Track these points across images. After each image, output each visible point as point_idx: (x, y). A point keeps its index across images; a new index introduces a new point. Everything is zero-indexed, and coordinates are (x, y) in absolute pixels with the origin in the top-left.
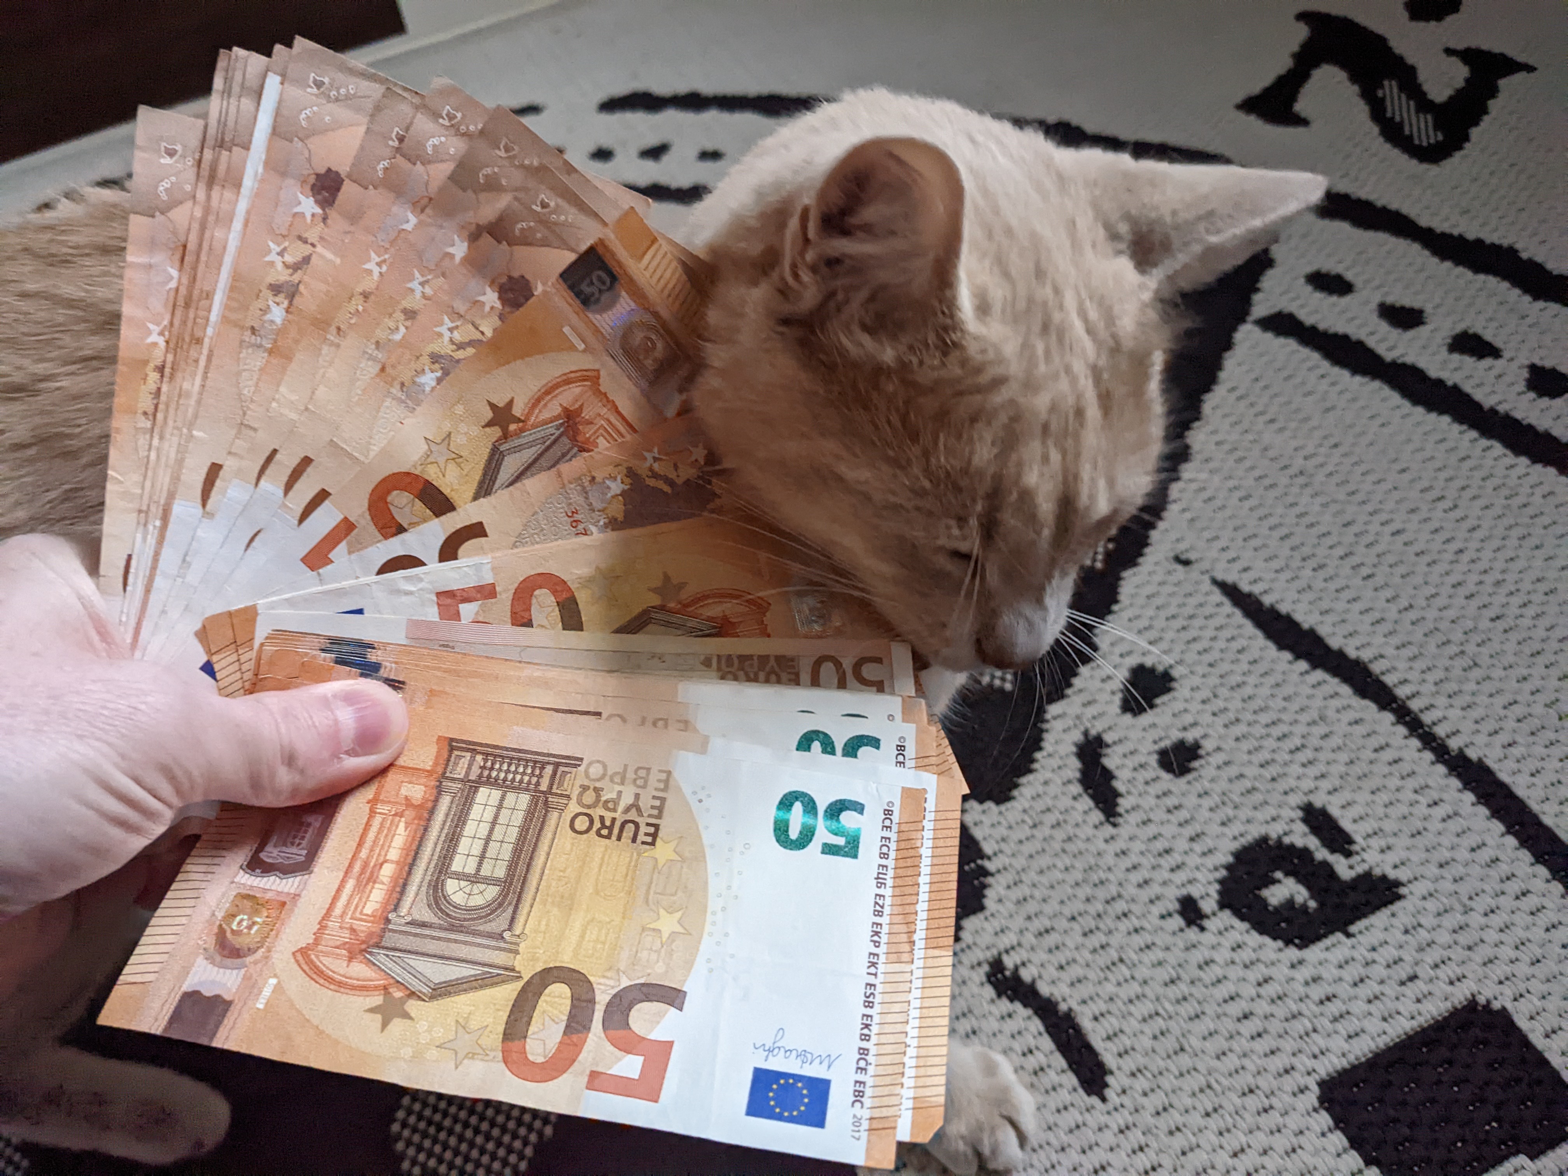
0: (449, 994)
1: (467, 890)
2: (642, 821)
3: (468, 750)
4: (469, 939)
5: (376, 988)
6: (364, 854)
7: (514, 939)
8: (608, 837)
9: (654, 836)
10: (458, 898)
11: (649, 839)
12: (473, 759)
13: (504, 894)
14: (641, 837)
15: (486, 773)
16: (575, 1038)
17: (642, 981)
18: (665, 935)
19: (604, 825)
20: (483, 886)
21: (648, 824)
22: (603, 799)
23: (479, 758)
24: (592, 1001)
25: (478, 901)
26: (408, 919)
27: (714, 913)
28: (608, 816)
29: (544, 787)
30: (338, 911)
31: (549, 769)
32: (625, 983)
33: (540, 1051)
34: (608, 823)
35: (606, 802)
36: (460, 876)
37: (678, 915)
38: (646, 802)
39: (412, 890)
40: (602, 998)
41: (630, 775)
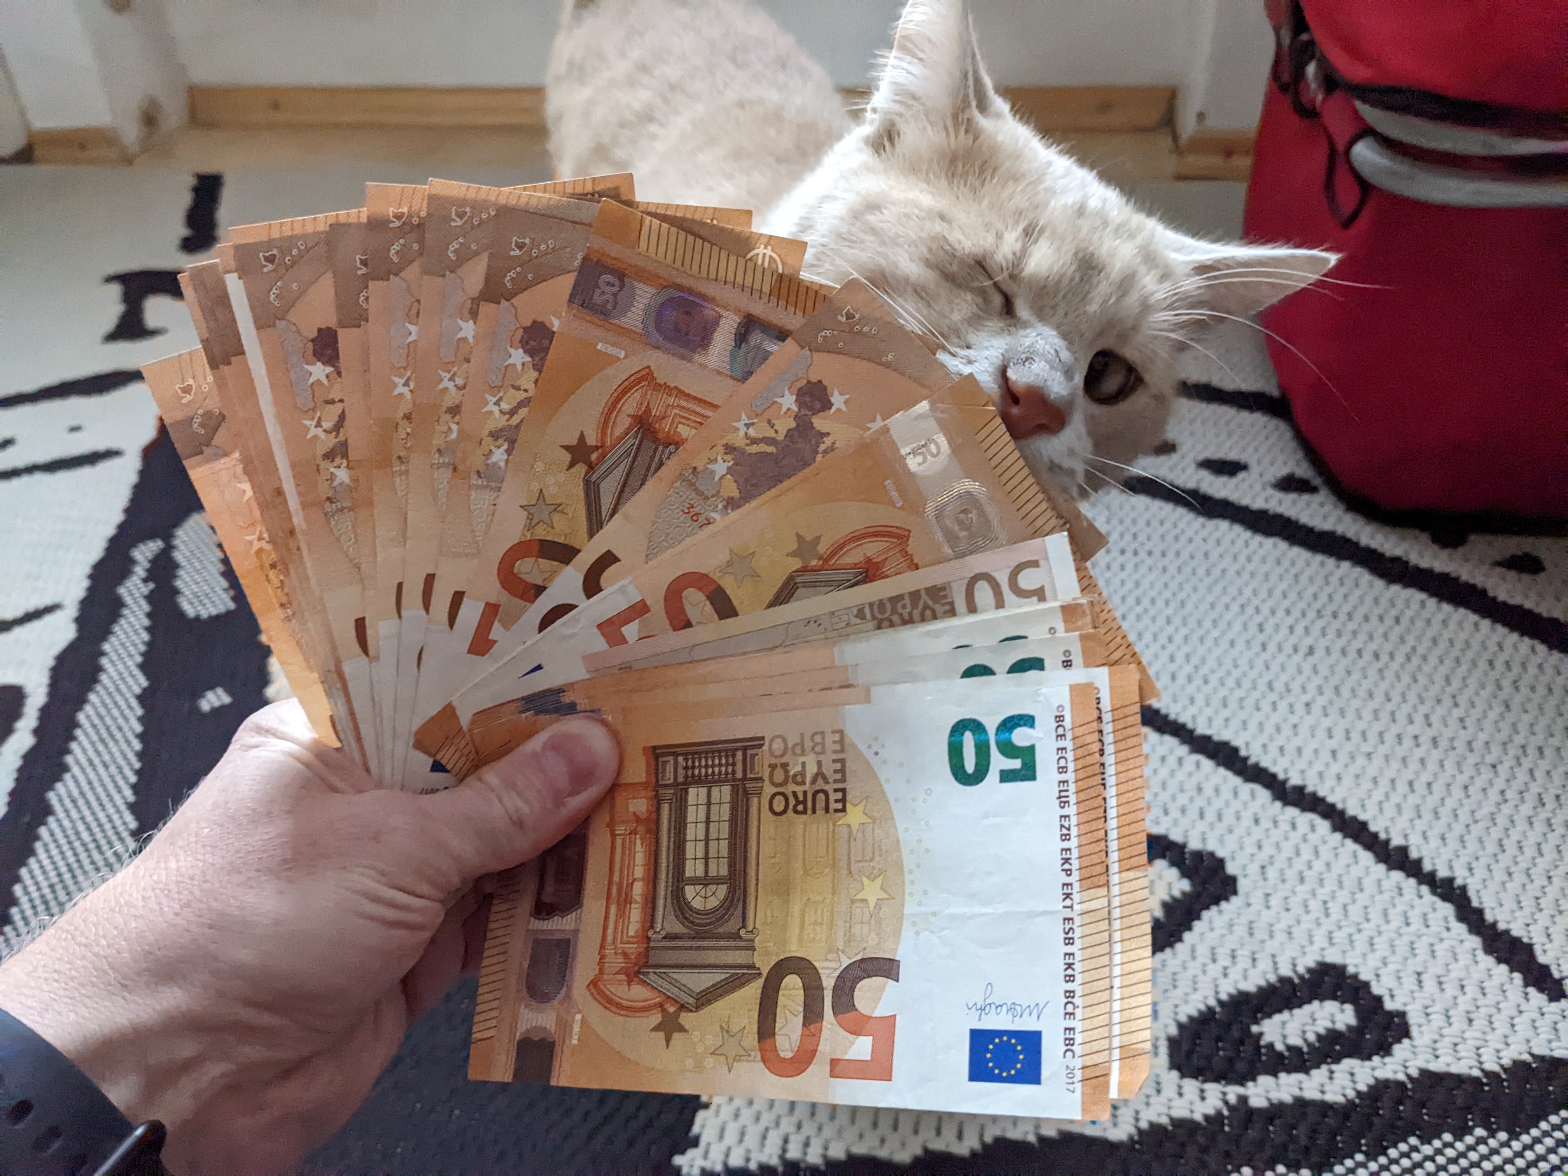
0: (709, 1002)
1: (703, 893)
2: (829, 788)
3: (670, 754)
4: (713, 943)
5: (655, 1006)
6: (616, 878)
7: (750, 936)
8: (804, 812)
9: (843, 800)
10: (697, 904)
11: (839, 806)
12: (676, 763)
13: (731, 891)
14: (833, 806)
15: (690, 772)
16: (812, 1028)
17: (859, 957)
18: (872, 905)
19: (798, 802)
20: (715, 887)
21: (836, 790)
22: (791, 773)
23: (680, 759)
24: (821, 988)
25: (713, 903)
26: (663, 933)
27: (911, 872)
28: (799, 789)
29: (739, 775)
30: (610, 938)
31: (739, 755)
32: (846, 962)
33: (787, 1046)
34: (801, 798)
35: (795, 776)
36: (695, 881)
37: (879, 881)
38: (829, 769)
39: (660, 903)
40: (828, 982)
41: (808, 744)
